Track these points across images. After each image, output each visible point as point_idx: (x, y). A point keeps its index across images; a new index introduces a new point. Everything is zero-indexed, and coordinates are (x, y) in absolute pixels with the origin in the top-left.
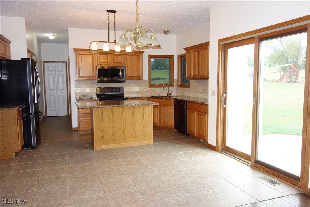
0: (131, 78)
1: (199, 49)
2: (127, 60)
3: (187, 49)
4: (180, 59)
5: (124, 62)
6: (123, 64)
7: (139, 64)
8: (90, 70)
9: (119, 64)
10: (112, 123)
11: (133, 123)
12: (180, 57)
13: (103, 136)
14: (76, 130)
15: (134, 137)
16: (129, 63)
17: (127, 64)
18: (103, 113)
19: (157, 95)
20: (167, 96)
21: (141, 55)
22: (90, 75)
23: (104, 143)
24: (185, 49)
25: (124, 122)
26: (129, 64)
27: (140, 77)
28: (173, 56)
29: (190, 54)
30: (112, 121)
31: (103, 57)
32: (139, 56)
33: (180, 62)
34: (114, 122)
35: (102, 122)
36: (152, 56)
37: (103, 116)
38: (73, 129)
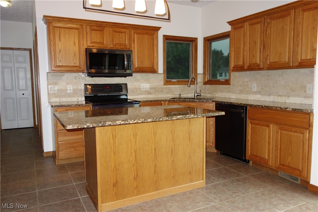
0: (141, 70)
1: (265, 19)
2: (134, 41)
3: (235, 22)
4: (208, 43)
5: (130, 45)
6: (128, 47)
7: (152, 47)
8: (75, 55)
9: (122, 47)
10: (134, 154)
11: (172, 151)
12: (207, 40)
13: (117, 182)
14: (50, 156)
15: (173, 177)
16: (137, 46)
17: (134, 47)
18: (115, 135)
19: (177, 96)
20: (194, 97)
21: (156, 33)
22: (75, 63)
23: (118, 196)
24: (230, 23)
25: (155, 150)
26: (137, 48)
27: (153, 67)
28: (197, 38)
29: (242, 29)
30: (134, 149)
31: (96, 33)
32: (152, 35)
33: (208, 48)
34: (138, 151)
35: (115, 153)
36: (168, 38)
37: (117, 140)
38: (45, 155)
